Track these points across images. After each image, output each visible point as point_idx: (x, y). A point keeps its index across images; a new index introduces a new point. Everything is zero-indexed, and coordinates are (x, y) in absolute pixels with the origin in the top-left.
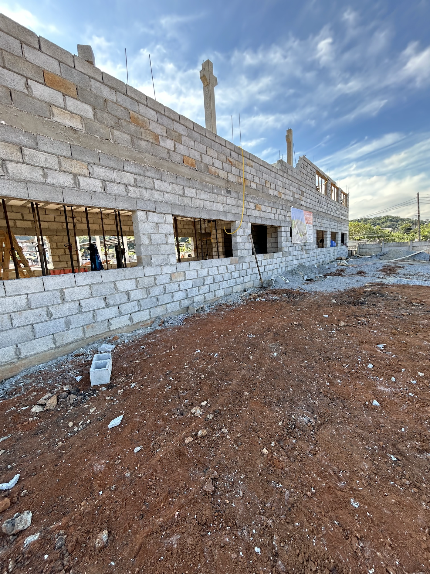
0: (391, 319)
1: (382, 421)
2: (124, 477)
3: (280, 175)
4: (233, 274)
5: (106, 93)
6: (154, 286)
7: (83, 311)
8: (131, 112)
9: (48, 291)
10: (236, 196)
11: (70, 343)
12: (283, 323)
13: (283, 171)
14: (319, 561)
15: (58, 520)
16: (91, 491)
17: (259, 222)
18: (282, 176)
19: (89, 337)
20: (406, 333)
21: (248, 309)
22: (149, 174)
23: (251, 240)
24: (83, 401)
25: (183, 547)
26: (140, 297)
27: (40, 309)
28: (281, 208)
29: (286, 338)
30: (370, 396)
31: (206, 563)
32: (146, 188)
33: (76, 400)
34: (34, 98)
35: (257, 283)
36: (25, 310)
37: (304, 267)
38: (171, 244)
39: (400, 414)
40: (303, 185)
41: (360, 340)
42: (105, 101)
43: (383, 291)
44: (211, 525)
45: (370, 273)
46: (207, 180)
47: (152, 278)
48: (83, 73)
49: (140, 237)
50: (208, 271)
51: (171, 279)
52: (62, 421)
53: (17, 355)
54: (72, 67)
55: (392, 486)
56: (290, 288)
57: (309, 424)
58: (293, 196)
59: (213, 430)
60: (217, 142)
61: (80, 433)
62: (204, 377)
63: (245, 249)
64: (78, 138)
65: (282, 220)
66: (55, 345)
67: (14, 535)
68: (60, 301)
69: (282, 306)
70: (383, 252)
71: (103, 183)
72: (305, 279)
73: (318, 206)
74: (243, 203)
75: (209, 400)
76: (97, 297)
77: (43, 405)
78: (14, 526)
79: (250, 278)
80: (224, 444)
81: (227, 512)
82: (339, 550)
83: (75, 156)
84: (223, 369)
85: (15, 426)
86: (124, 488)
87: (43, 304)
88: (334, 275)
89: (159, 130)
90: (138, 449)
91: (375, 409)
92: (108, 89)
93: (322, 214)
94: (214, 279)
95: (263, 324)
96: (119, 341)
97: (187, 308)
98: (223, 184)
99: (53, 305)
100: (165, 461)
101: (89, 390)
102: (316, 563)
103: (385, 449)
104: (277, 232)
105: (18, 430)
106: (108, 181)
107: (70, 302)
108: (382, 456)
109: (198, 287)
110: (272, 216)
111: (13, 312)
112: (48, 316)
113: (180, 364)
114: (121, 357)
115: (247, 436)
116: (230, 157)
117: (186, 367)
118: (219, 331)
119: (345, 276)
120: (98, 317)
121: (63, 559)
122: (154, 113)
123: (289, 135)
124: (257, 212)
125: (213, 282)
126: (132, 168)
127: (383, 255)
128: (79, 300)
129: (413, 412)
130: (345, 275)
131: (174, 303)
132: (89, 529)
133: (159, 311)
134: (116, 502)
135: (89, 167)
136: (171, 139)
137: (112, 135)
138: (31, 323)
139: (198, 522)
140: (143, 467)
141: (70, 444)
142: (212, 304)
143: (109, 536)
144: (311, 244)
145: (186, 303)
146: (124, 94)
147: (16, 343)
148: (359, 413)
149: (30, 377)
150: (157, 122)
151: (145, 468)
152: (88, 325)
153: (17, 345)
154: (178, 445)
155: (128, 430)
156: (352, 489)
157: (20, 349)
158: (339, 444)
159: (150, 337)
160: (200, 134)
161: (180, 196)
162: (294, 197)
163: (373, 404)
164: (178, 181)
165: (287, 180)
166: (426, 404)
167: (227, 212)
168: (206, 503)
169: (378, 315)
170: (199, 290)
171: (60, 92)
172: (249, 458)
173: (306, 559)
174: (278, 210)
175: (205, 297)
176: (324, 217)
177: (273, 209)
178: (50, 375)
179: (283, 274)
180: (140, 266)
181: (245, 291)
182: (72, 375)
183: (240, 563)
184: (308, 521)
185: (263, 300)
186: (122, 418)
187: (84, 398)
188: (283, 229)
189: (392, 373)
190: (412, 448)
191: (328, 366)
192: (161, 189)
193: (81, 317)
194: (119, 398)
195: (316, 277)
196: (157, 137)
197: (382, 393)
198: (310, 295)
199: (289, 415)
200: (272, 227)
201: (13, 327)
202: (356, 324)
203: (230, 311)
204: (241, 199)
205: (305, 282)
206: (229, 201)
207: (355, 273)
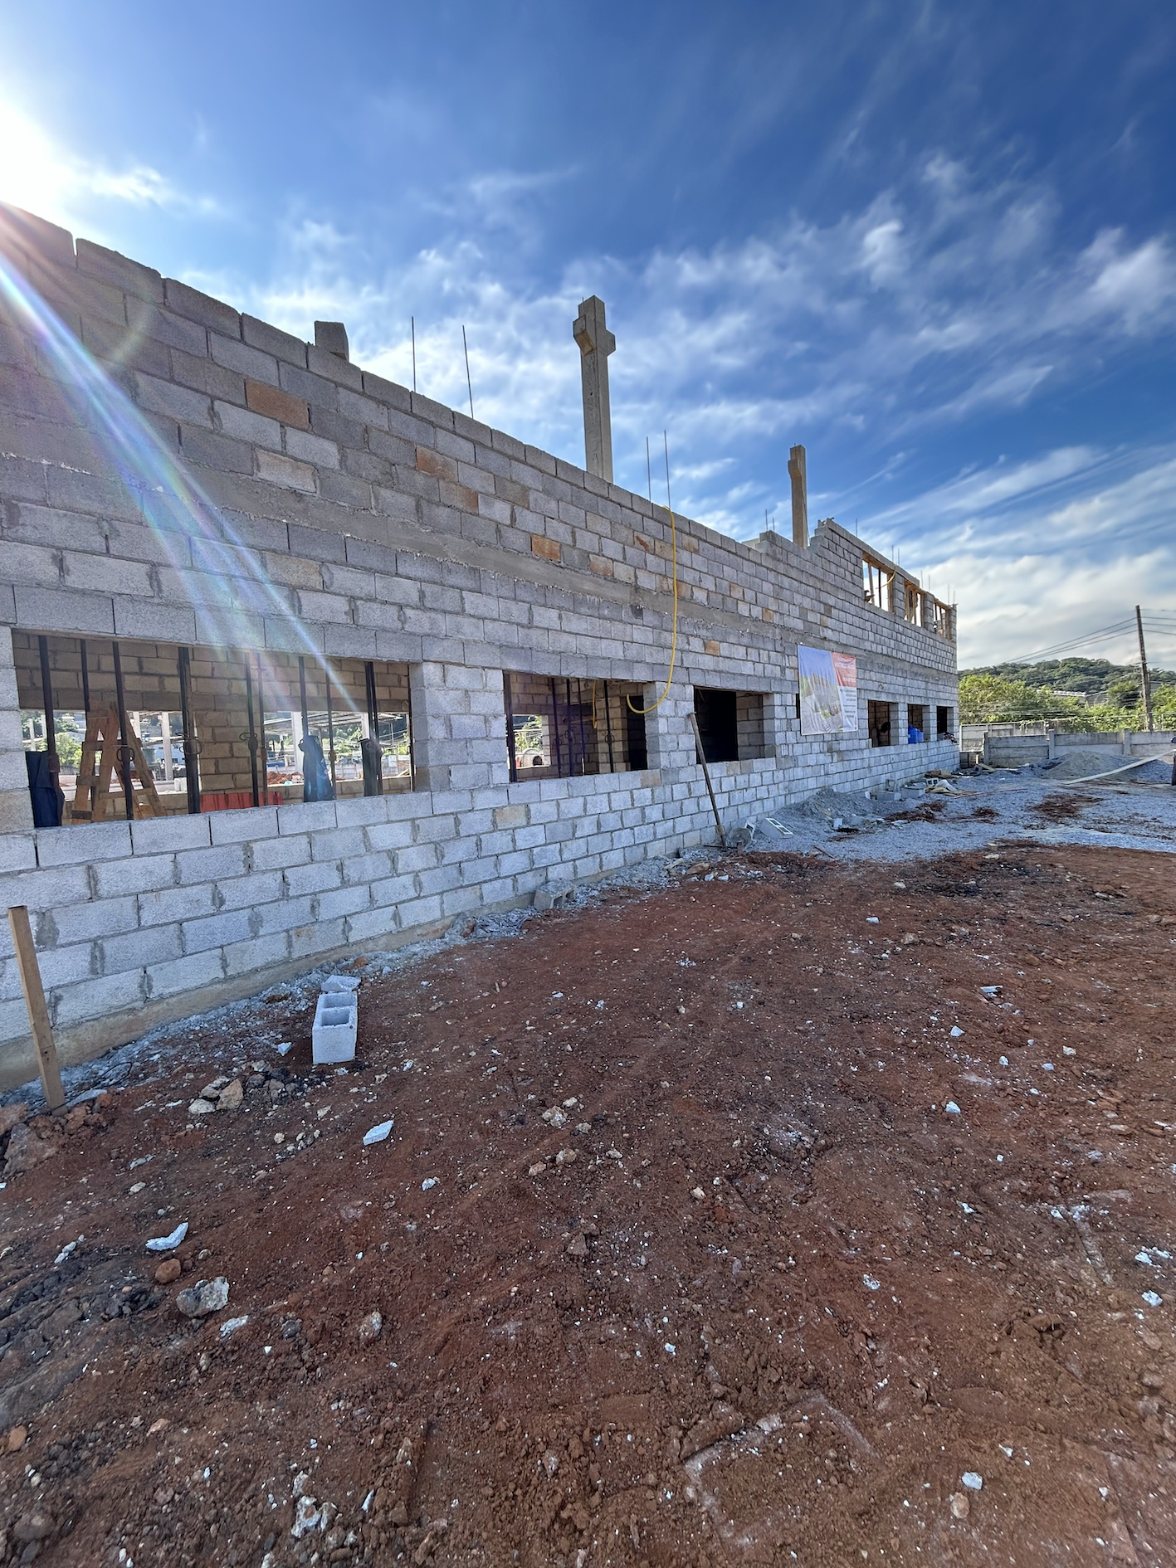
0: (1032, 930)
1: (959, 1141)
2: (405, 1232)
3: (767, 568)
4: (648, 811)
5: (369, 413)
6: (453, 839)
7: (291, 895)
8: (420, 449)
9: (218, 846)
10: (656, 623)
11: (256, 970)
12: (766, 933)
13: (774, 558)
14: (785, 1368)
15: (280, 1297)
16: (339, 1253)
17: (715, 682)
18: (772, 570)
19: (300, 958)
20: (1059, 961)
21: (683, 901)
22: (452, 580)
23: (693, 726)
24: (299, 1094)
25: (528, 1340)
26: (418, 864)
27: (200, 887)
28: (770, 646)
29: (770, 968)
30: (942, 1094)
31: (570, 1365)
32: (445, 612)
33: (282, 1092)
34: (222, 436)
35: (710, 836)
36: (169, 888)
37: (835, 795)
38: (497, 738)
39: (1002, 1130)
40: (829, 589)
41: (945, 975)
42: (366, 431)
43: (1029, 861)
44: (582, 1309)
45: (1007, 814)
46: (586, 588)
47: (451, 819)
48: (324, 378)
49: (427, 723)
50: (585, 805)
51: (494, 823)
52: (258, 1133)
53: (143, 991)
54: (301, 368)
55: (956, 1258)
56: (793, 850)
57: (799, 1146)
58: (803, 617)
59: (590, 1153)
60: (611, 500)
61: (302, 1154)
62: (570, 1049)
63: (678, 750)
64: (306, 510)
65: (775, 678)
66: (225, 973)
67: (197, 1317)
68: (242, 870)
69: (768, 895)
70: (1052, 757)
71: (350, 604)
72: (836, 826)
73: (871, 638)
74: (673, 639)
75: (581, 1096)
76: (323, 861)
77: (214, 1100)
78: (199, 1300)
79: (692, 823)
80: (612, 1178)
81: (614, 1289)
82: (826, 1352)
83: (296, 548)
84: (615, 1033)
85: (159, 1140)
86: (405, 1249)
87: (205, 876)
88: (913, 819)
89: (478, 481)
90: (428, 1183)
91: (948, 1119)
92: (373, 405)
93: (882, 660)
94: (599, 825)
95: (716, 935)
96: (369, 968)
97: (532, 895)
98: (623, 595)
99: (226, 879)
100: (488, 1204)
101: (309, 1073)
102: (780, 1369)
103: (955, 1193)
104: (761, 706)
105: (166, 1146)
106: (361, 599)
107: (264, 872)
108: (947, 1208)
109: (560, 842)
110: (748, 668)
111: (144, 892)
112: (214, 904)
113: (515, 1023)
114: (377, 1006)
115: (664, 1165)
116: (643, 533)
117: (529, 1028)
118: (609, 952)
119: (942, 821)
120: (321, 911)
121: (300, 1353)
122: (468, 446)
123: (796, 460)
124: (708, 658)
125: (596, 831)
126: (414, 569)
127: (1050, 766)
128: (283, 869)
129: (1029, 1126)
130: (942, 817)
131: (501, 881)
132: (343, 1312)
133: (464, 901)
134: (391, 1271)
135: (324, 570)
136: (504, 500)
137: (377, 499)
138: (178, 917)
139: (557, 1303)
140: (441, 1214)
141: (284, 1174)
142: (593, 885)
143: (383, 1323)
144: (852, 736)
145: (530, 882)
146: (406, 413)
147: (144, 963)
148: (913, 1126)
149: (173, 1043)
150: (475, 465)
151: (447, 1216)
152: (299, 927)
153: (145, 968)
154: (515, 1177)
155: (405, 1150)
156: (872, 1261)
157: (150, 979)
158: (859, 1183)
159: (442, 963)
160: (571, 484)
161: (523, 627)
162: (805, 621)
163: (947, 1110)
164: (518, 592)
165: (785, 578)
166: (1061, 1110)
167: (634, 662)
168: (573, 1274)
169: (1002, 920)
170: (561, 851)
171: (275, 419)
172: (663, 1204)
173: (763, 1364)
174: (764, 654)
175: (575, 868)
176: (889, 668)
177: (749, 650)
178: (217, 1041)
179: (778, 813)
180: (422, 791)
181: (678, 855)
182: (267, 1042)
183: (634, 1367)
184: (772, 1306)
185: (723, 878)
186: (390, 1127)
187: (302, 1090)
188: (777, 699)
189: (1005, 1047)
190: (1012, 1192)
191: (861, 1032)
192: (479, 612)
193: (287, 908)
194: (379, 1089)
195: (864, 823)
196: (473, 498)
197: (972, 1087)
198: (843, 868)
199: (758, 1129)
200: (749, 694)
201: (140, 928)
202: (943, 940)
203: (638, 904)
204: (669, 628)
205: (835, 834)
206: (638, 634)
207: (969, 813)
